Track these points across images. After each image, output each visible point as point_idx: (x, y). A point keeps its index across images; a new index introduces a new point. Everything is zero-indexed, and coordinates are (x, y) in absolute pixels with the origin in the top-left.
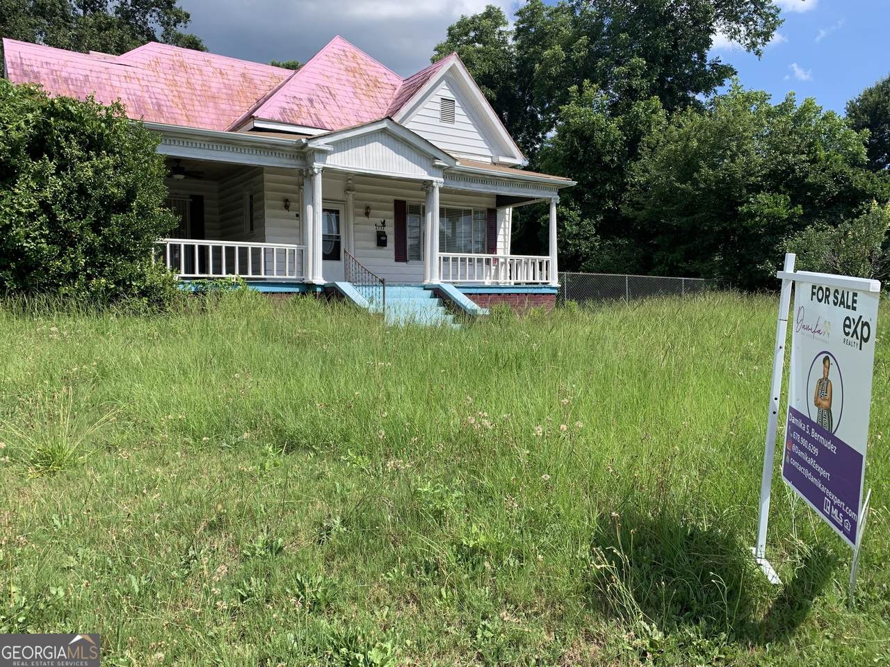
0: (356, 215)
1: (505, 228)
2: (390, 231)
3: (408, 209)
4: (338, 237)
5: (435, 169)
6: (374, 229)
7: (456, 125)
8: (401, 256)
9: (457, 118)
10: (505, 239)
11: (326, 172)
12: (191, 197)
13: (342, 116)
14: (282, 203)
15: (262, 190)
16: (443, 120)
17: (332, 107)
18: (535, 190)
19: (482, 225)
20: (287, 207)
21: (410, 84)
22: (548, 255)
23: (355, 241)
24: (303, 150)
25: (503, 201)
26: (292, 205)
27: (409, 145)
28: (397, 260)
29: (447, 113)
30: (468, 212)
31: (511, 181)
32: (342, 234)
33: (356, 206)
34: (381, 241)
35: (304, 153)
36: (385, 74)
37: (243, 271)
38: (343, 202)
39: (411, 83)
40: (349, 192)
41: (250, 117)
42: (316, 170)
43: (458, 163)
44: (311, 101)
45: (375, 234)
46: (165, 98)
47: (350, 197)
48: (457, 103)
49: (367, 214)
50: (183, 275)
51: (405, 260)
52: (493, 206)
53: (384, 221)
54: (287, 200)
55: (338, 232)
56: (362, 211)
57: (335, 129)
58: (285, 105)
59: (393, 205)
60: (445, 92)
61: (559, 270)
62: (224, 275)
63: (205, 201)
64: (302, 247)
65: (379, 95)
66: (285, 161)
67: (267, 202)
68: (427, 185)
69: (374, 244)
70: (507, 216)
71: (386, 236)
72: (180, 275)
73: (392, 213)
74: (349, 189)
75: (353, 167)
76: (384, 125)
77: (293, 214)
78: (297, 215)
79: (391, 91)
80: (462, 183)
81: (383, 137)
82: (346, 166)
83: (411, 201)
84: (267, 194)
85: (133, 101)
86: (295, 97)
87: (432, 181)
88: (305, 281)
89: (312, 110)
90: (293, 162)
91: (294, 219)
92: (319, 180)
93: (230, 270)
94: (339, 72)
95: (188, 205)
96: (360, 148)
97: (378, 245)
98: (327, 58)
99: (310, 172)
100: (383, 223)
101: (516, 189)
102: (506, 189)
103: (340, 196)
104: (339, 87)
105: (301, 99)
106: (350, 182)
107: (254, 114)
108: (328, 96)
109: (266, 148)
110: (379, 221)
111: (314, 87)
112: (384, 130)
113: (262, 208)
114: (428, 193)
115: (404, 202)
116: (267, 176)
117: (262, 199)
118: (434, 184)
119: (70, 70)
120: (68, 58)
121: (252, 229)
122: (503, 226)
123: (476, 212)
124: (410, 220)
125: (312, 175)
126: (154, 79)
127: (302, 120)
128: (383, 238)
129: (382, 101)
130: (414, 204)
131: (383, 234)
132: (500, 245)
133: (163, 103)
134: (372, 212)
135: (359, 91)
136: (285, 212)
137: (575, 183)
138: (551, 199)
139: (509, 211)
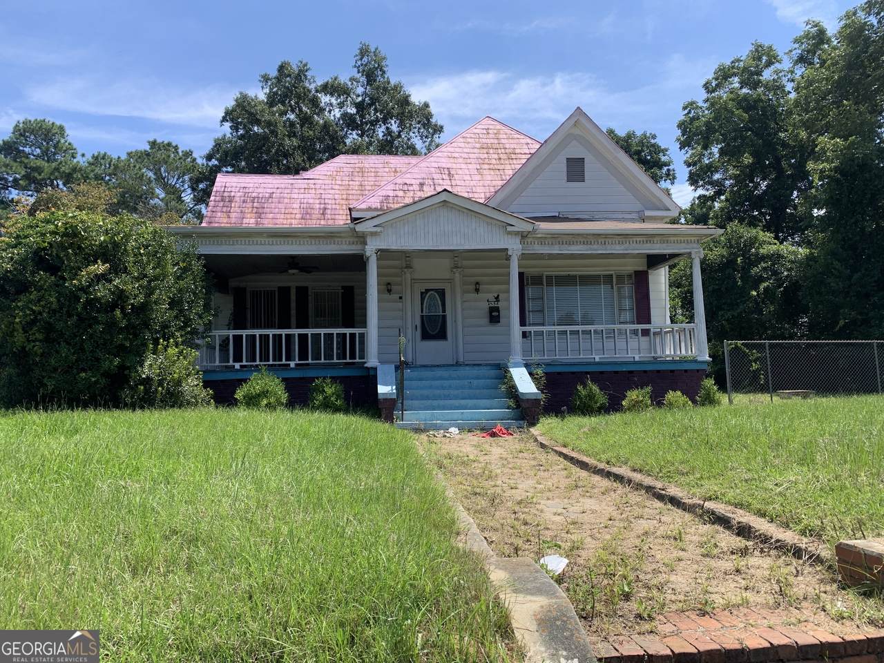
0: (464, 292)
1: (661, 292)
2: (505, 305)
3: (528, 281)
4: (444, 317)
5: (510, 236)
6: (486, 306)
7: (587, 184)
9: (588, 176)
10: (661, 304)
12: (343, 287)
14: (384, 287)
16: (569, 181)
19: (627, 290)
20: (389, 291)
22: (697, 322)
26: (394, 288)
29: (575, 173)
30: (609, 278)
32: (448, 313)
33: (465, 284)
34: (494, 318)
35: (364, 238)
38: (451, 281)
40: (455, 270)
41: (350, 209)
42: (370, 253)
45: (487, 310)
47: (457, 275)
48: (587, 162)
49: (477, 290)
53: (498, 296)
55: (444, 311)
56: (473, 287)
58: (391, 193)
63: (355, 290)
64: (363, 330)
69: (486, 320)
71: (499, 312)
74: (456, 267)
75: (410, 245)
76: (443, 197)
77: (396, 296)
78: (401, 298)
81: (445, 211)
82: (403, 245)
83: (530, 271)
86: (405, 184)
87: (508, 249)
91: (397, 302)
92: (372, 262)
94: (472, 151)
95: (340, 295)
97: (491, 322)
100: (497, 298)
103: (447, 275)
104: (463, 166)
105: (411, 185)
107: (352, 207)
108: (445, 177)
110: (491, 297)
111: (433, 170)
112: (445, 204)
115: (523, 274)
118: (511, 252)
123: (620, 278)
124: (530, 291)
126: (330, 187)
128: (496, 314)
130: (535, 274)
131: (496, 309)
132: (654, 312)
134: (483, 287)
135: (486, 166)
136: (387, 296)
139: (663, 272)
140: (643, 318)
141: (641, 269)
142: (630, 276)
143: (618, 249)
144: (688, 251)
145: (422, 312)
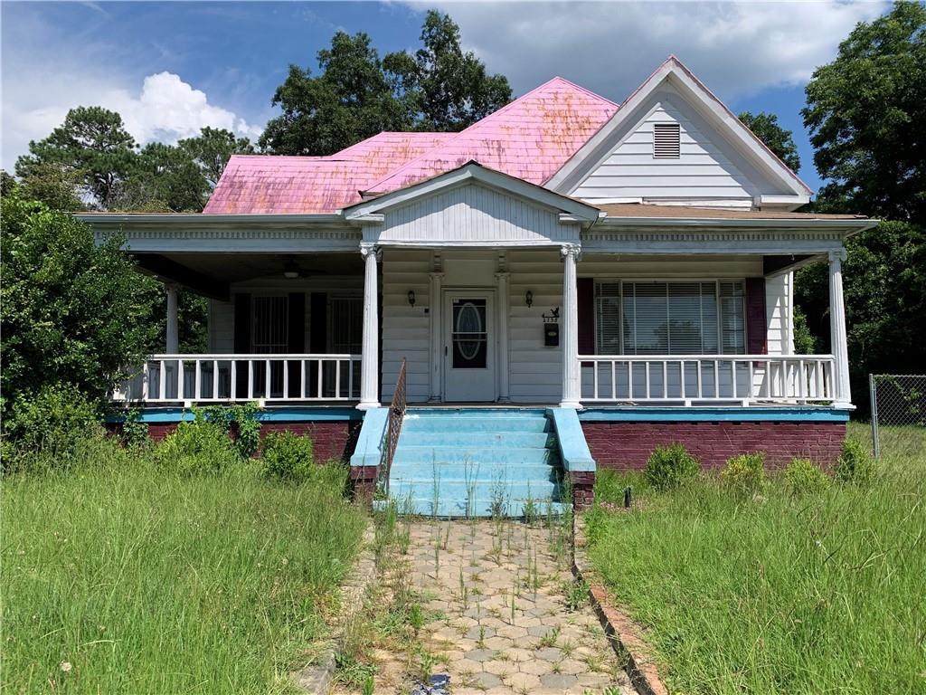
0: (512, 304)
1: (782, 307)
3: (596, 290)
4: (484, 336)
5: (561, 228)
6: (540, 323)
7: (683, 159)
9: (683, 149)
11: (382, 251)
14: (405, 297)
16: (658, 155)
23: (509, 339)
26: (418, 297)
29: (666, 143)
30: (709, 287)
32: (490, 330)
33: (512, 292)
34: (551, 339)
38: (493, 288)
40: (500, 274)
43: (602, 215)
45: (542, 330)
47: (503, 280)
48: (682, 129)
49: (529, 302)
53: (557, 309)
54: (411, 293)
55: (484, 330)
56: (523, 298)
58: (418, 173)
60: (660, 115)
62: (250, 398)
67: (386, 298)
69: (540, 343)
70: (785, 288)
71: (558, 331)
74: (501, 270)
75: (422, 240)
76: (468, 174)
77: (420, 309)
78: (427, 311)
80: (633, 244)
82: (412, 240)
83: (600, 277)
84: (387, 286)
94: (532, 119)
96: (435, 214)
97: (546, 344)
98: (523, 106)
100: (556, 313)
103: (488, 281)
106: (501, 260)
108: (493, 152)
110: (548, 310)
111: (478, 144)
115: (591, 280)
122: (779, 304)
123: (726, 288)
124: (597, 304)
128: (554, 334)
130: (611, 281)
131: (552, 328)
134: (535, 298)
136: (408, 308)
139: (789, 279)
140: (757, 342)
141: (754, 275)
142: (739, 285)
143: (722, 248)
144: (825, 250)
145: (455, 330)
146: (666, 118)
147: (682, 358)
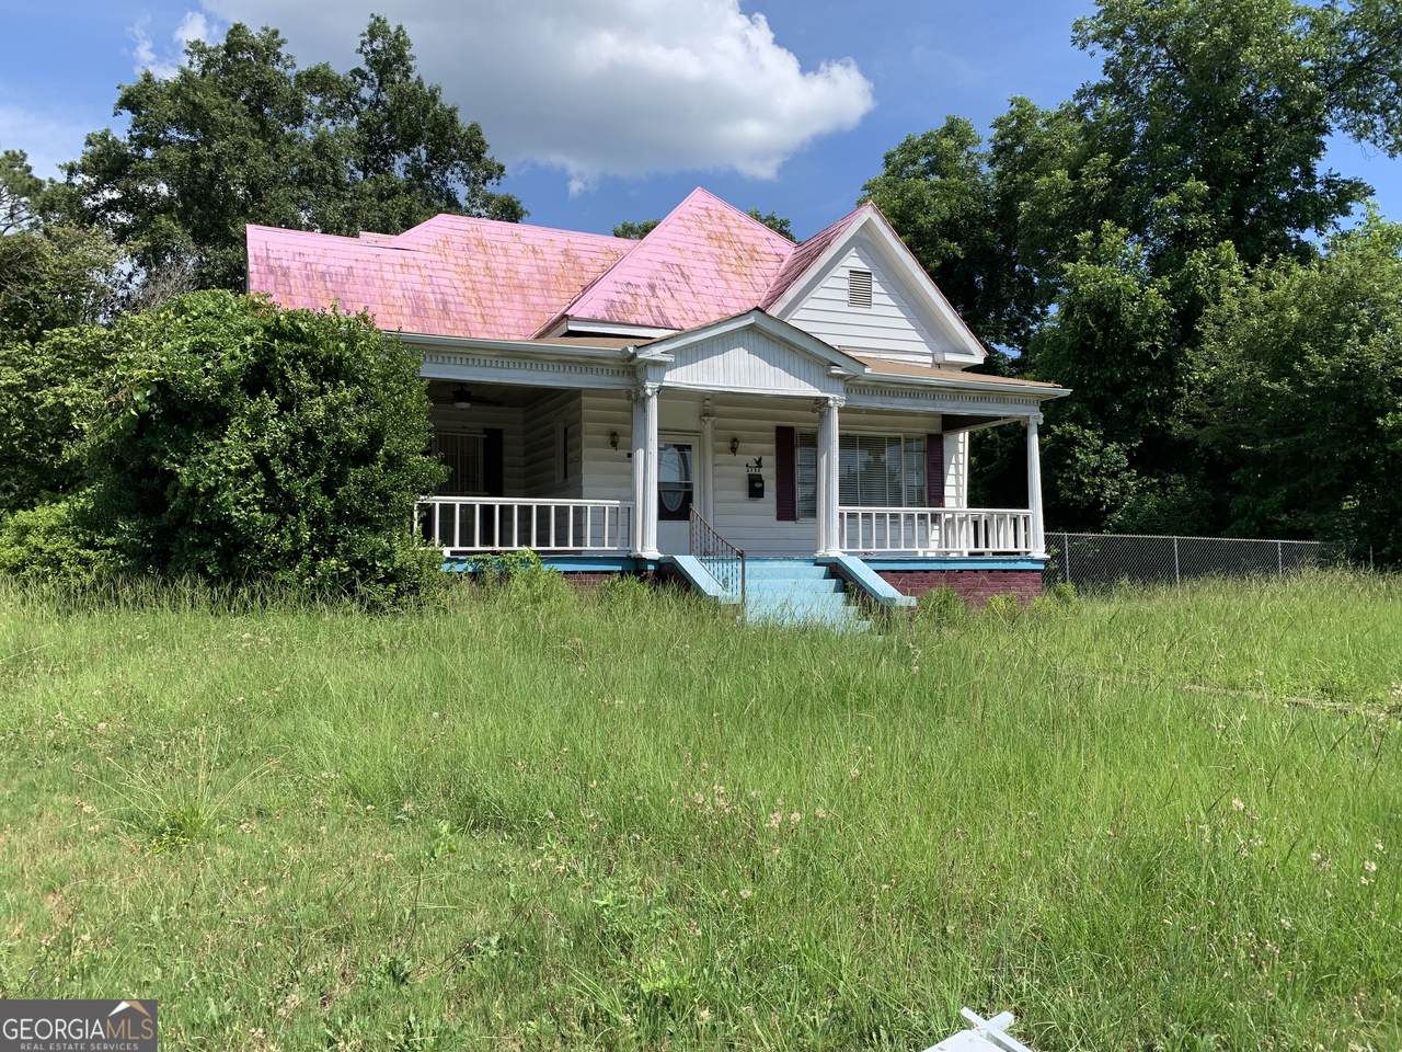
0: (717, 451)
1: (957, 464)
2: (769, 474)
3: (797, 440)
4: (689, 486)
5: (831, 380)
6: (743, 472)
7: (874, 310)
8: (786, 511)
9: (875, 298)
10: (957, 480)
11: (665, 393)
12: (486, 431)
13: (697, 307)
14: (607, 439)
15: (578, 421)
16: (852, 303)
17: (684, 295)
18: (1000, 405)
19: (917, 459)
20: (614, 444)
21: (803, 252)
22: (1027, 508)
23: (715, 490)
24: (632, 363)
25: (952, 423)
26: (622, 440)
27: (791, 347)
28: (780, 518)
29: (859, 293)
30: (895, 441)
31: (958, 391)
32: (695, 480)
33: (718, 439)
34: (755, 490)
35: (632, 368)
36: (768, 239)
37: (543, 539)
38: (699, 433)
39: (806, 250)
40: (706, 418)
41: (564, 317)
42: (649, 392)
43: (867, 370)
44: (652, 287)
45: (746, 478)
46: (453, 291)
47: (709, 425)
48: (874, 278)
49: (734, 450)
50: (457, 548)
51: (792, 517)
52: (937, 430)
53: (760, 459)
54: (614, 434)
55: (689, 478)
56: (727, 445)
57: (686, 327)
58: (615, 297)
59: (774, 434)
60: (854, 261)
61: (1045, 531)
62: (515, 547)
63: (505, 437)
64: (629, 504)
65: (755, 272)
66: (605, 379)
67: (586, 438)
68: (820, 405)
69: (743, 494)
70: (961, 446)
71: (762, 482)
72: (453, 549)
73: (771, 447)
74: (707, 415)
75: (705, 383)
76: (751, 320)
77: (623, 453)
78: (630, 455)
79: (774, 265)
80: (878, 398)
81: (751, 339)
82: (695, 382)
83: (801, 426)
84: (587, 426)
85: (410, 298)
86: (629, 283)
87: (827, 399)
88: (632, 555)
89: (653, 302)
90: (618, 380)
91: (624, 461)
92: (653, 404)
93: (525, 540)
94: (698, 241)
95: (481, 442)
96: (716, 357)
97: (750, 496)
98: (681, 223)
99: (642, 394)
100: (759, 463)
101: (968, 404)
102: (949, 404)
103: (693, 424)
104: (695, 263)
105: (638, 286)
106: (707, 402)
107: (568, 313)
108: (681, 279)
109: (579, 362)
110: (751, 459)
111: (659, 266)
112: (751, 328)
113: (579, 446)
114: (822, 415)
115: (791, 429)
116: (585, 400)
117: (579, 433)
118: (831, 402)
119: (329, 261)
120: (327, 246)
121: (566, 476)
122: (954, 462)
123: (908, 440)
124: (800, 454)
125: (644, 399)
126: (440, 265)
127: (638, 317)
128: (758, 485)
129: (761, 280)
130: (809, 431)
131: (758, 479)
132: (949, 491)
133: (450, 299)
134: (741, 446)
135: (726, 268)
136: (612, 451)
137: (1068, 392)
138: (1028, 417)
139: (963, 439)
140: (937, 498)
141: (934, 431)
142: (920, 441)
146: (861, 266)
147: (874, 510)
